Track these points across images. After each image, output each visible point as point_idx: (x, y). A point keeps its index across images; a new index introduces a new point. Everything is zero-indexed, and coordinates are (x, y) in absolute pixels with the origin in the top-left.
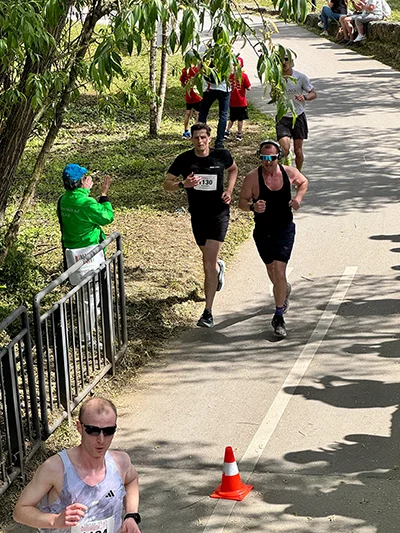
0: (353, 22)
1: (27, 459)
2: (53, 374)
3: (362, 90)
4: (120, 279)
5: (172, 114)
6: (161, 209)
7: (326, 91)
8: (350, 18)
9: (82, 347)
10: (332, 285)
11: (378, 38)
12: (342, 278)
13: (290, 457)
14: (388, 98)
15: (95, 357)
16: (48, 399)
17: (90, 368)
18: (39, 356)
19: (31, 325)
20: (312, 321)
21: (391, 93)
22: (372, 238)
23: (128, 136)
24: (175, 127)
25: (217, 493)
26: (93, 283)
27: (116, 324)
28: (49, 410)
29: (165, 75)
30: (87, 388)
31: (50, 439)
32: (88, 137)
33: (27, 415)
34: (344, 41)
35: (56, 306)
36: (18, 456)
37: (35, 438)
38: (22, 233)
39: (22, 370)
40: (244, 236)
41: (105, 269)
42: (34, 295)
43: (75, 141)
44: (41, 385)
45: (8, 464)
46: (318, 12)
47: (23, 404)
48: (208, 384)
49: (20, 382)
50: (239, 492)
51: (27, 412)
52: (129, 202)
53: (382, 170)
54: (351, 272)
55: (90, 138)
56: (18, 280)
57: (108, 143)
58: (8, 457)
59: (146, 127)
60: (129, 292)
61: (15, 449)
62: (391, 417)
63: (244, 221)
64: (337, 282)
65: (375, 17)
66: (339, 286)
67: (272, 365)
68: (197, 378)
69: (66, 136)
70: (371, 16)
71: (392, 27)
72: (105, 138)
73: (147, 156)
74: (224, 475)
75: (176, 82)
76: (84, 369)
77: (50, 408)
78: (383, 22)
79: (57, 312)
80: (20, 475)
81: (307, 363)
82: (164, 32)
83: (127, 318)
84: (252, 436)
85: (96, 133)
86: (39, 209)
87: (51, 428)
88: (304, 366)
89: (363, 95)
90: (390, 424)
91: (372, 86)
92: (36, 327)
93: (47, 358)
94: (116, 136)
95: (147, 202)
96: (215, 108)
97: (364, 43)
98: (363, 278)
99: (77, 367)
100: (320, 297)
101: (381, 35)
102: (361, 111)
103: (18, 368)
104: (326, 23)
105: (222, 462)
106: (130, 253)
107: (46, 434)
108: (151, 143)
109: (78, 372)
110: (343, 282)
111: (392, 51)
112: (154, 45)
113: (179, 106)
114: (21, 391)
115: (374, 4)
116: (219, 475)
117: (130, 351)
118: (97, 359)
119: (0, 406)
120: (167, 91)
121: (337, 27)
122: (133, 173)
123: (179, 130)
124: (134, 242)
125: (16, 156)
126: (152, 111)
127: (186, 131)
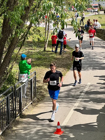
1: (11, 122)
2: (18, 103)
4: (35, 83)
5: (49, 46)
6: (46, 67)
7: (85, 43)
10: (85, 86)
12: (87, 85)
14: (99, 45)
15: (28, 100)
16: (17, 109)
17: (27, 102)
18: (15, 99)
20: (79, 94)
21: (100, 44)
22: (94, 76)
23: (39, 51)
24: (50, 49)
25: (55, 133)
27: (34, 93)
29: (48, 37)
31: (17, 118)
32: (29, 50)
33: (12, 112)
35: (20, 87)
36: (9, 121)
37: (13, 118)
38: (13, 71)
39: (11, 102)
41: (32, 79)
44: (15, 105)
45: (6, 123)
46: (84, 25)
47: (11, 109)
49: (10, 105)
50: (60, 133)
52: (38, 65)
53: (97, 61)
54: (89, 84)
55: (30, 51)
56: (11, 81)
58: (7, 121)
59: (43, 49)
62: (97, 117)
63: (65, 71)
65: (97, 27)
66: (86, 87)
67: (70, 104)
69: (25, 50)
70: (96, 27)
71: (101, 30)
72: (33, 51)
73: (43, 55)
74: (57, 129)
76: (26, 102)
79: (20, 88)
82: (48, 27)
83: (36, 92)
84: (64, 120)
85: (32, 50)
90: (96, 119)
92: (15, 92)
93: (17, 100)
94: (36, 51)
95: (42, 66)
96: (59, 45)
98: (92, 85)
99: (24, 102)
101: (98, 32)
103: (10, 102)
104: (86, 28)
106: (38, 77)
108: (44, 53)
109: (24, 103)
111: (101, 35)
112: (46, 30)
113: (51, 45)
114: (11, 107)
115: (97, 24)
117: (37, 99)
118: (29, 100)
119: (6, 110)
120: (48, 41)
121: (88, 29)
122: (40, 59)
123: (51, 50)
124: (39, 75)
125: (13, 51)
126: (45, 45)
127: (52, 50)
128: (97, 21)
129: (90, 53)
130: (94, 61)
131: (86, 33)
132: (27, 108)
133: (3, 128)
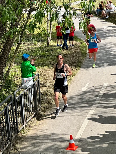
0: (106, 12)
1: (13, 139)
2: (20, 115)
3: (109, 32)
4: (39, 87)
5: (53, 39)
6: (51, 67)
7: (98, 32)
8: (105, 11)
9: (28, 107)
10: (100, 88)
11: (113, 17)
12: (104, 86)
13: (89, 138)
16: (18, 122)
18: (15, 109)
19: (13, 100)
20: (95, 98)
22: (111, 74)
23: (41, 46)
24: (54, 43)
25: (68, 148)
26: (31, 88)
28: (19, 125)
29: (51, 28)
30: (30, 118)
31: (19, 133)
32: (29, 46)
34: (103, 18)
35: (20, 95)
36: (10, 138)
37: (15, 133)
38: (10, 74)
40: (75, 74)
41: (34, 84)
42: (14, 92)
43: (25, 48)
44: (16, 118)
45: (7, 141)
47: (11, 123)
48: (65, 117)
49: (10, 117)
50: (74, 148)
51: (12, 125)
52: (42, 65)
53: (115, 55)
54: (106, 84)
55: (30, 47)
56: (9, 88)
57: (35, 48)
58: (7, 138)
59: (46, 43)
60: (41, 91)
61: (9, 136)
63: (75, 70)
64: (102, 87)
65: (112, 11)
67: (83, 111)
68: (62, 115)
69: (23, 46)
70: (111, 11)
72: (34, 47)
73: (46, 52)
74: (70, 143)
75: (55, 30)
76: (29, 113)
77: (19, 124)
78: (114, 12)
80: (11, 144)
81: (94, 111)
82: (51, 16)
83: (41, 98)
84: (77, 132)
85: (31, 45)
86: (15, 67)
87: (19, 130)
88: (92, 112)
89: (109, 33)
91: (112, 31)
92: (15, 101)
93: (18, 110)
94: (37, 46)
95: (47, 65)
97: (109, 18)
98: (110, 86)
99: (27, 112)
100: (97, 92)
101: (114, 16)
102: (108, 38)
103: (10, 113)
104: (98, 13)
105: (69, 139)
106: (42, 80)
107: (18, 132)
108: (47, 48)
109: (27, 114)
110: (104, 87)
112: (48, 20)
113: (55, 37)
114: (11, 120)
116: (68, 143)
117: (42, 108)
119: (5, 124)
120: (52, 33)
121: (101, 14)
122: (42, 56)
123: (56, 44)
124: (43, 76)
125: (9, 51)
126: (48, 39)
127: (58, 44)
128: (111, 2)
129: (104, 44)
130: (111, 54)
131: (99, 19)
132: (31, 120)
133: (3, 147)
